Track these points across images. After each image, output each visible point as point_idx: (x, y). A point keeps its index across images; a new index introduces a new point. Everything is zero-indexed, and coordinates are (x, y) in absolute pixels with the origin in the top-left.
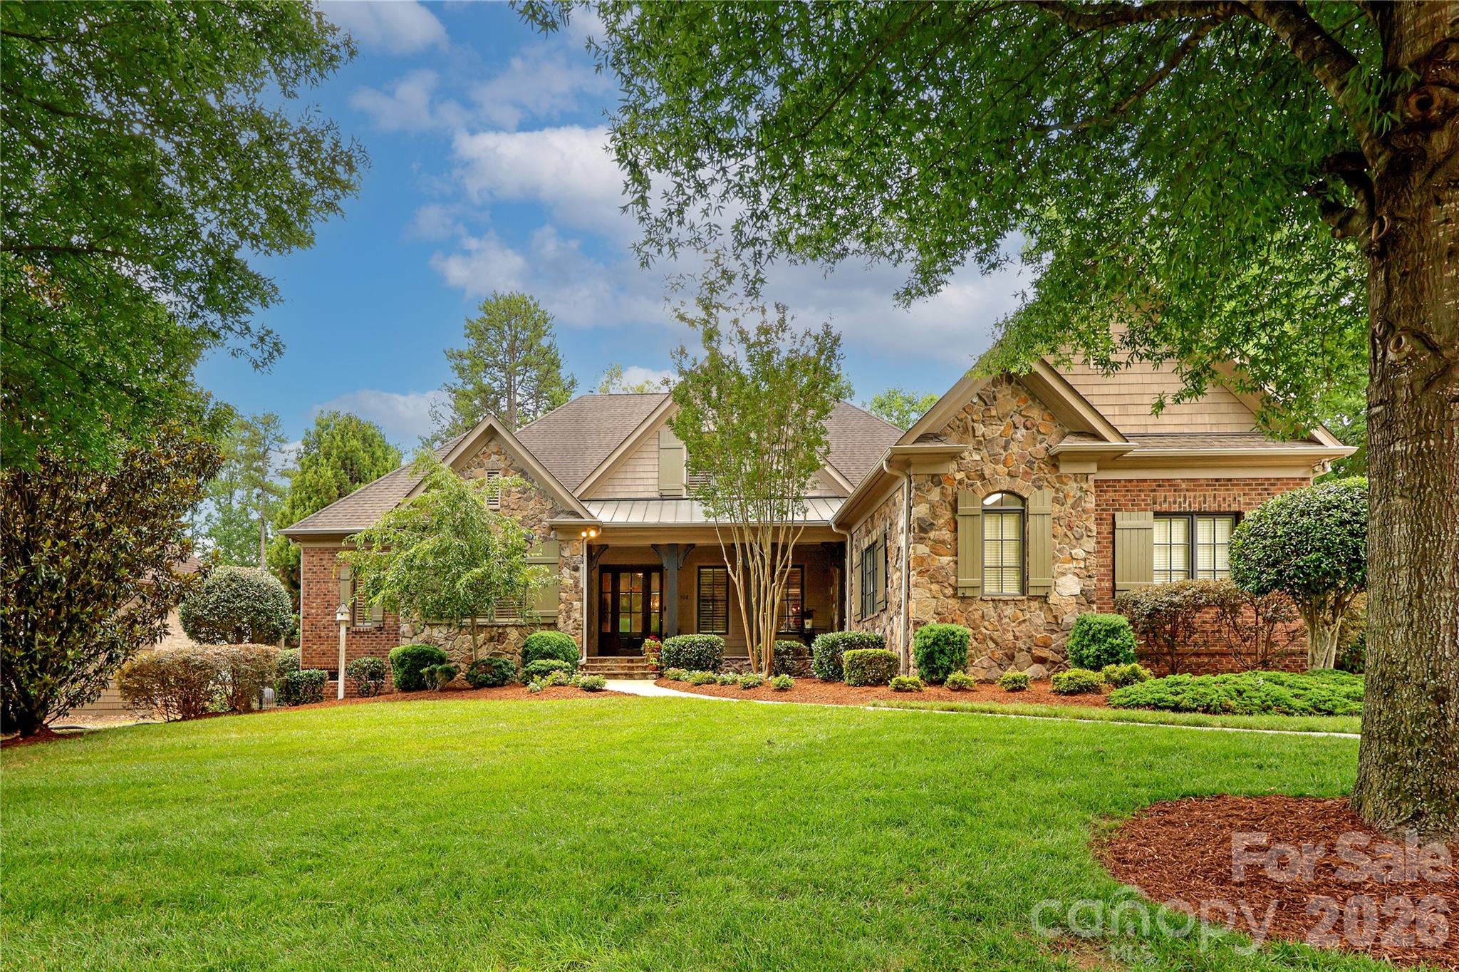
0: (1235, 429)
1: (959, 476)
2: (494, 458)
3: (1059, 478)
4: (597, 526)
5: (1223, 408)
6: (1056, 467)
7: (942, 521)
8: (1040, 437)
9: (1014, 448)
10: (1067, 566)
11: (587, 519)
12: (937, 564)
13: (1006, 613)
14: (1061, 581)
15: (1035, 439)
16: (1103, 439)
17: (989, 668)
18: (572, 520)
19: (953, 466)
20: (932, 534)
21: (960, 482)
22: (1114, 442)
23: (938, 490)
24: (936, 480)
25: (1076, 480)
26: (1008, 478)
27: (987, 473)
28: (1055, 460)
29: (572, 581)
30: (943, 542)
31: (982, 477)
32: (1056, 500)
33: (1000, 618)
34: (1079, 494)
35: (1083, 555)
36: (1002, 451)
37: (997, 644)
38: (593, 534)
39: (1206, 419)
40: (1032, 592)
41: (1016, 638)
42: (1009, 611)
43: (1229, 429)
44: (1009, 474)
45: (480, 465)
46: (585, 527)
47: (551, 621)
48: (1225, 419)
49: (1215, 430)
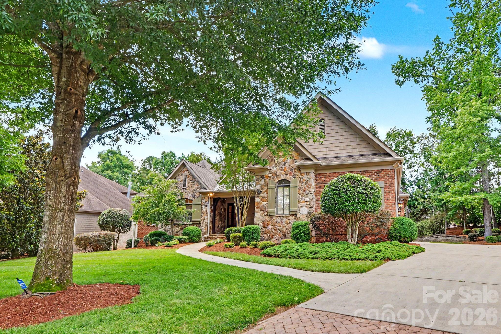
0: (368, 153)
1: (270, 175)
2: (186, 172)
3: (301, 174)
4: (212, 192)
5: (364, 146)
6: (300, 170)
7: (264, 190)
8: (295, 161)
9: (287, 165)
10: (303, 204)
11: (208, 190)
12: (262, 204)
13: (284, 221)
14: (301, 209)
15: (293, 162)
16: (311, 160)
17: (278, 240)
18: (204, 191)
19: (268, 172)
20: (261, 195)
21: (270, 177)
22: (315, 162)
23: (263, 180)
24: (263, 177)
25: (307, 175)
26: (285, 175)
27: (278, 174)
28: (299, 168)
29: (205, 210)
30: (264, 197)
31: (276, 175)
32: (300, 182)
33: (282, 222)
34: (307, 179)
35: (309, 200)
36: (283, 166)
37: (281, 231)
38: (211, 195)
39: (358, 150)
40: (291, 213)
41: (287, 229)
42: (285, 220)
43: (366, 153)
44: (285, 174)
45: (182, 175)
46: (209, 193)
47: (198, 223)
48: (365, 150)
49: (361, 154)
